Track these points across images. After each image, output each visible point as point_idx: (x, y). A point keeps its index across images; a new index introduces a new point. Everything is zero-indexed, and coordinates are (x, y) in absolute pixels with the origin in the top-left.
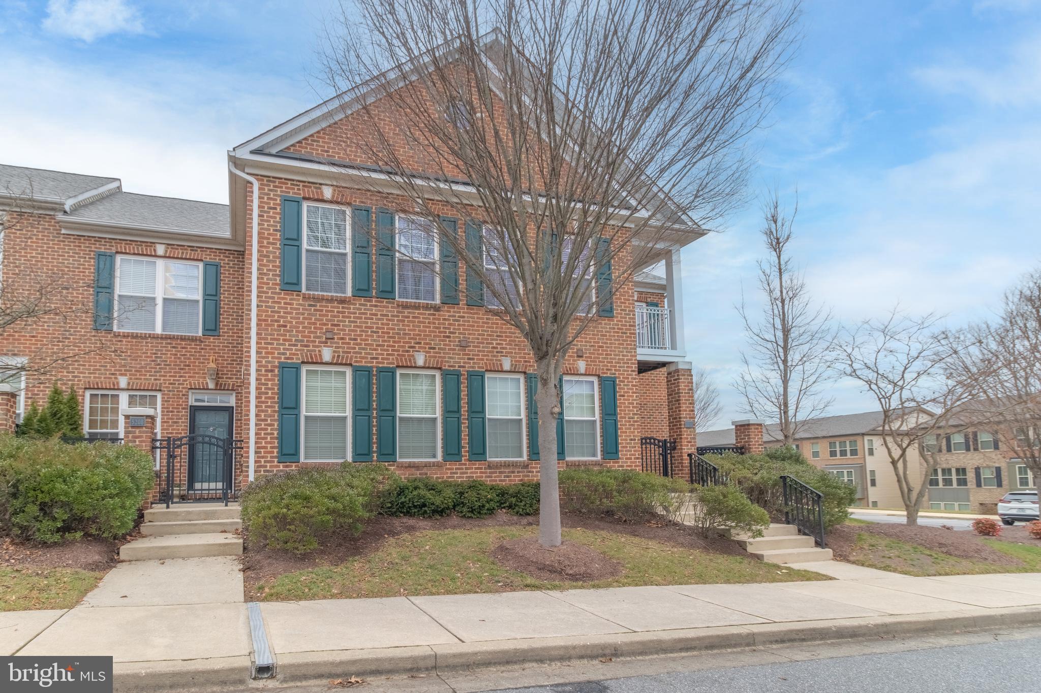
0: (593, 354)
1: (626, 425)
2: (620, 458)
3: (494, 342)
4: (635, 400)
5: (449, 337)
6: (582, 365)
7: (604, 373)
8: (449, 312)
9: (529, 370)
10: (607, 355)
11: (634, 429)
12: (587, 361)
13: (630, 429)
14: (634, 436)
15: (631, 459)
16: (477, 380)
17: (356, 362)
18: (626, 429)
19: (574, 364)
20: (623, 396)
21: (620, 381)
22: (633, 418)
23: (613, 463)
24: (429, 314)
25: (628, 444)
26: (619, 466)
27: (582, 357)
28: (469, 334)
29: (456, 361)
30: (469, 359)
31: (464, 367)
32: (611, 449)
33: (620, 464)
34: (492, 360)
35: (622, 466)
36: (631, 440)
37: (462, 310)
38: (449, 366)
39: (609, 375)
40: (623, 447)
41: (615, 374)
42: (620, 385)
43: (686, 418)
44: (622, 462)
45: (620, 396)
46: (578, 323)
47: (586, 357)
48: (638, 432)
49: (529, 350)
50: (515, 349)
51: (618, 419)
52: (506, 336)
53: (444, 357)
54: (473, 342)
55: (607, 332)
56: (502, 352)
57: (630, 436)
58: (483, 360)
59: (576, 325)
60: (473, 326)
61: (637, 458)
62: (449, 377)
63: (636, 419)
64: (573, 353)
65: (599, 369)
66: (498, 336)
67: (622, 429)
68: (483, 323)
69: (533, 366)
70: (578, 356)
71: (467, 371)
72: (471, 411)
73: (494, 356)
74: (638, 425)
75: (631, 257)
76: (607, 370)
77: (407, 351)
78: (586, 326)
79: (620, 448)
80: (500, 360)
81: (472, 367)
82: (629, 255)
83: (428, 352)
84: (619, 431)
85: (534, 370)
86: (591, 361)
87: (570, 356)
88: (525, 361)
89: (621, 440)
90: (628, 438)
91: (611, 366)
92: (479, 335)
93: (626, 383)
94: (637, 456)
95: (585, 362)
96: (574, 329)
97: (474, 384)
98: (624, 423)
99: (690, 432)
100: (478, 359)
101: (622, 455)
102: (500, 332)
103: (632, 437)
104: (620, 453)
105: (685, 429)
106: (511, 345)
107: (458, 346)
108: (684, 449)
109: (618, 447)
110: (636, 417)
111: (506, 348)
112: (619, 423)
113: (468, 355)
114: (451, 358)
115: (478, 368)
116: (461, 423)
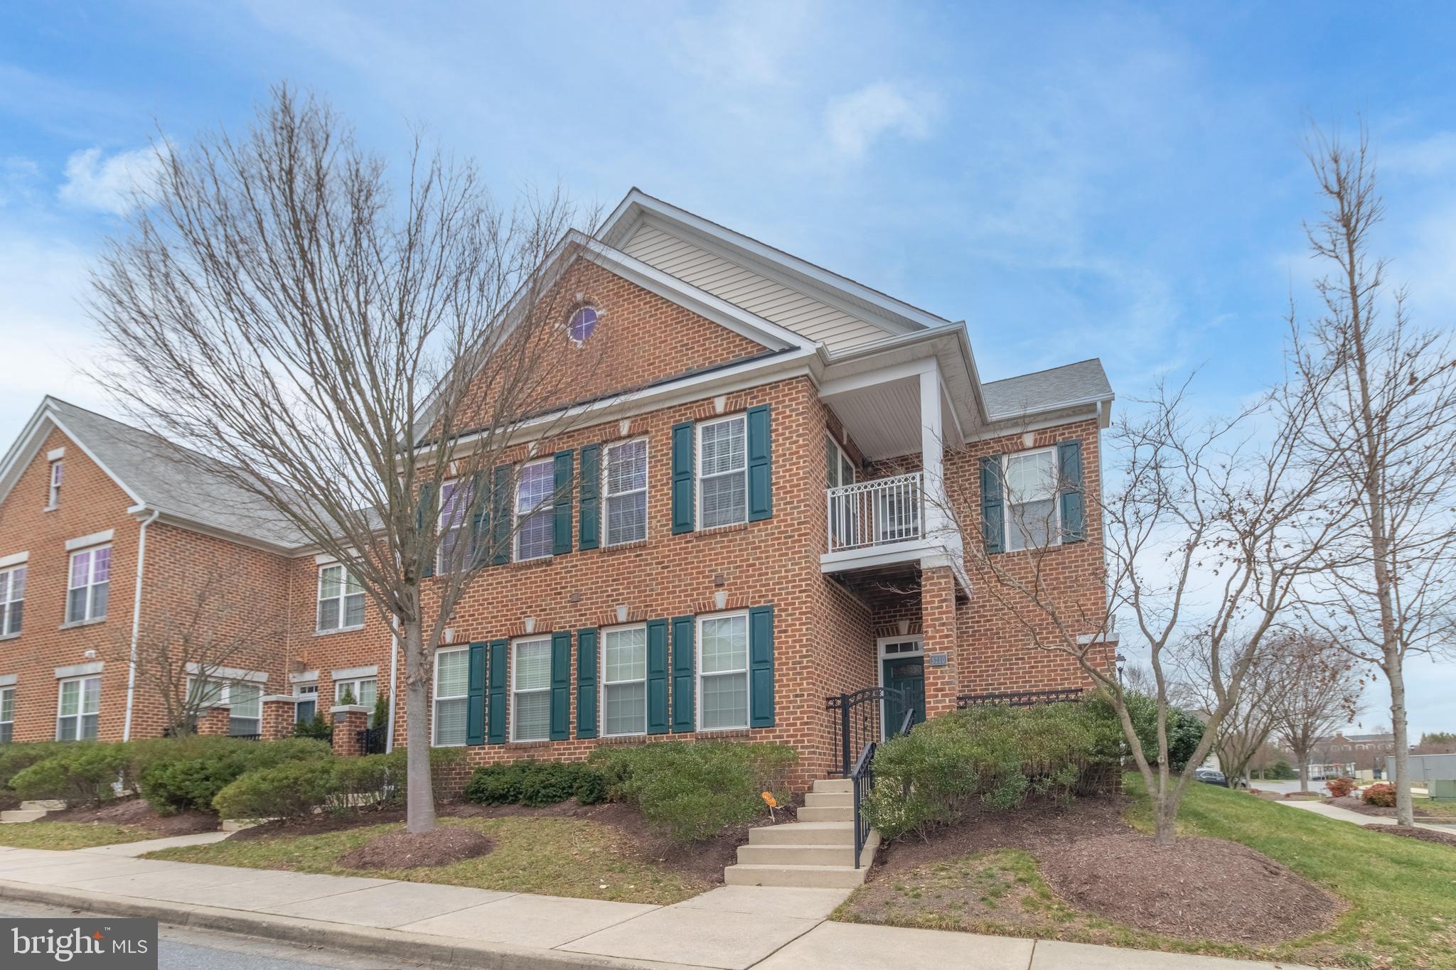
0: (740, 577)
1: (788, 674)
2: (778, 725)
3: (609, 589)
4: (805, 635)
5: (560, 593)
6: (720, 598)
7: (756, 602)
8: (561, 563)
9: (651, 616)
10: (760, 575)
11: (801, 679)
12: (731, 590)
13: (796, 679)
14: (801, 690)
15: (794, 724)
16: (588, 638)
17: (473, 639)
19: (711, 598)
20: (785, 631)
21: (780, 610)
22: (800, 663)
23: (766, 732)
24: (541, 572)
25: (790, 702)
26: (775, 737)
27: (722, 585)
28: (582, 585)
29: (568, 620)
30: (581, 615)
31: (575, 626)
32: (763, 715)
33: (778, 733)
34: (606, 612)
35: (780, 737)
36: (797, 696)
37: (575, 559)
38: (560, 628)
39: (762, 604)
40: (783, 708)
41: (772, 601)
42: (781, 616)
43: (935, 649)
44: (780, 731)
45: (780, 632)
46: (718, 539)
47: (728, 585)
48: (808, 684)
49: (652, 590)
50: (634, 592)
51: (776, 666)
52: (624, 579)
53: (555, 618)
54: (586, 594)
55: (762, 541)
56: (618, 600)
57: (795, 690)
58: (596, 613)
59: (716, 543)
60: (586, 574)
61: (807, 723)
62: (560, 641)
63: (805, 664)
64: (709, 582)
65: (748, 598)
66: (613, 581)
67: (782, 681)
68: (598, 568)
69: (656, 610)
70: (717, 586)
71: (578, 631)
72: (580, 678)
73: (609, 606)
74: (808, 673)
75: (803, 419)
76: (760, 597)
77: (519, 618)
78: (730, 541)
79: (777, 711)
80: (615, 611)
81: (584, 625)
82: (801, 418)
83: (540, 615)
84: (777, 685)
85: (657, 615)
86: (736, 589)
87: (706, 588)
88: (646, 606)
89: (780, 697)
90: (791, 694)
91: (766, 591)
92: (592, 583)
93: (790, 612)
94: (806, 720)
95: (726, 592)
96: (713, 549)
97: (585, 645)
98: (785, 672)
99: (942, 672)
100: (591, 614)
101: (780, 720)
102: (617, 575)
103: (798, 692)
104: (777, 718)
105: (931, 669)
106: (629, 588)
107: (569, 602)
108: (930, 702)
109: (774, 709)
110: (805, 660)
111: (623, 594)
112: (777, 673)
113: (581, 610)
114: (562, 618)
115: (591, 624)
116: (570, 694)
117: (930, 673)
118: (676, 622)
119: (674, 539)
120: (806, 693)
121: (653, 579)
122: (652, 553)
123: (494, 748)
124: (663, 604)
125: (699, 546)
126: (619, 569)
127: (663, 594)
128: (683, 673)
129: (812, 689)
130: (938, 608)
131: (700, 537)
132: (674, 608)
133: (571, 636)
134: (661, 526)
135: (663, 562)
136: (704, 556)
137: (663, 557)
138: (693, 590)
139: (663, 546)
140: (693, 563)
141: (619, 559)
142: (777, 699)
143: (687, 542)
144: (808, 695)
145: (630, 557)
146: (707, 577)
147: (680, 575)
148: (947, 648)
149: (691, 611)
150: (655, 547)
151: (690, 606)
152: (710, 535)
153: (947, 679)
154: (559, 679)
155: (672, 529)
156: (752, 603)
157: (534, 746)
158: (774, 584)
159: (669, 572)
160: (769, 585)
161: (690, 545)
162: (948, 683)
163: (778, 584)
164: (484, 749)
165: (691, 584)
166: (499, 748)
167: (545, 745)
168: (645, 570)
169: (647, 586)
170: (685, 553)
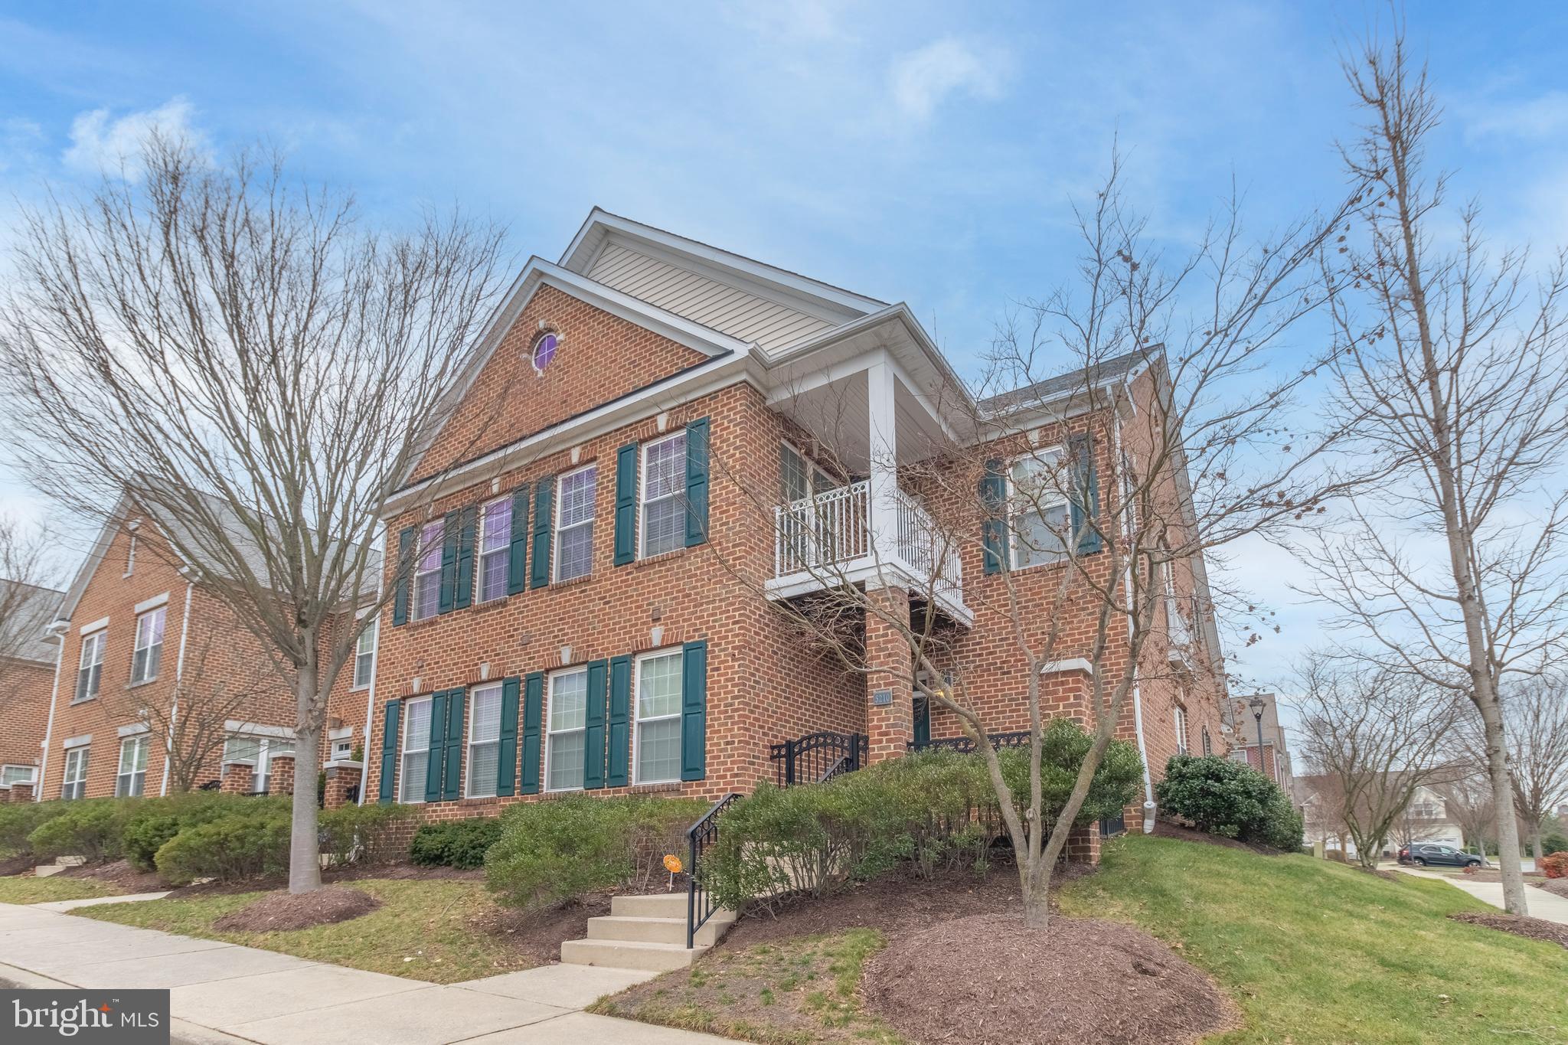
0: (676, 610)
1: (720, 718)
2: (709, 778)
3: (556, 629)
4: (737, 672)
5: (512, 636)
6: (657, 634)
7: (691, 637)
8: (515, 604)
9: (592, 657)
10: (695, 606)
11: (733, 724)
12: (667, 624)
13: (727, 724)
14: (732, 736)
15: (725, 777)
16: (536, 682)
17: (437, 687)
18: (719, 725)
19: (648, 634)
20: (718, 669)
21: (713, 645)
22: (731, 705)
23: (697, 785)
24: (498, 614)
25: (721, 751)
26: (705, 792)
27: (659, 619)
28: (532, 626)
29: (520, 665)
30: (530, 659)
31: (524, 671)
32: (693, 768)
33: (708, 787)
34: (552, 654)
35: (710, 791)
36: (727, 743)
37: (527, 598)
38: (512, 673)
39: (696, 639)
40: (714, 758)
41: (706, 635)
42: (714, 651)
43: (879, 685)
44: (710, 784)
45: (713, 670)
46: (657, 569)
47: (665, 619)
48: (739, 729)
49: (594, 628)
50: (577, 632)
51: (708, 710)
52: (569, 617)
53: (507, 663)
54: (535, 636)
55: (698, 568)
56: (563, 641)
57: (726, 737)
58: (543, 656)
59: (655, 573)
60: (536, 614)
61: (736, 775)
62: (510, 686)
63: (736, 706)
64: (647, 617)
65: (682, 633)
66: (560, 620)
67: (713, 726)
68: (547, 606)
69: (597, 650)
70: (655, 620)
71: (526, 675)
72: (526, 728)
73: (555, 648)
74: (739, 716)
75: (741, 429)
76: (694, 631)
77: (476, 664)
78: (668, 570)
79: (708, 761)
80: (560, 652)
81: (533, 669)
82: (738, 428)
83: (494, 661)
84: (708, 731)
85: (598, 656)
86: (672, 623)
87: (643, 623)
88: (588, 646)
89: (711, 745)
90: (722, 741)
91: (701, 624)
92: (541, 624)
93: (723, 646)
94: (736, 771)
95: (663, 627)
96: (651, 580)
97: (531, 691)
98: (716, 715)
99: (886, 712)
100: (539, 657)
101: (711, 771)
102: (564, 613)
103: (729, 739)
104: (707, 769)
105: (875, 709)
106: (573, 627)
107: (520, 645)
108: (874, 749)
109: (705, 758)
110: (737, 701)
111: (567, 634)
112: (708, 718)
113: (529, 653)
114: (513, 662)
115: (539, 668)
116: (516, 745)
117: (874, 714)
118: (616, 662)
119: (616, 572)
120: (736, 740)
121: (595, 617)
122: (596, 588)
123: (449, 805)
124: (603, 643)
125: (638, 577)
126: (565, 607)
127: (604, 632)
128: (619, 720)
129: (744, 735)
130: (883, 636)
131: (640, 567)
132: (614, 647)
133: (520, 682)
134: (605, 558)
135: (605, 597)
136: (643, 588)
137: (605, 592)
138: (631, 626)
139: (606, 580)
140: (632, 596)
141: (565, 596)
142: (708, 748)
143: (627, 574)
144: (739, 742)
145: (575, 593)
146: (645, 611)
147: (620, 611)
148: (891, 684)
149: (629, 650)
150: (599, 581)
151: (628, 645)
152: (649, 564)
153: (892, 721)
154: (507, 730)
155: (614, 561)
156: (688, 638)
157: (483, 803)
158: (708, 616)
159: (610, 608)
160: (703, 617)
161: (630, 577)
162: (893, 726)
163: (713, 615)
164: (440, 805)
165: (629, 620)
166: (454, 804)
167: (492, 802)
168: (588, 607)
169: (590, 624)
170: (626, 586)
